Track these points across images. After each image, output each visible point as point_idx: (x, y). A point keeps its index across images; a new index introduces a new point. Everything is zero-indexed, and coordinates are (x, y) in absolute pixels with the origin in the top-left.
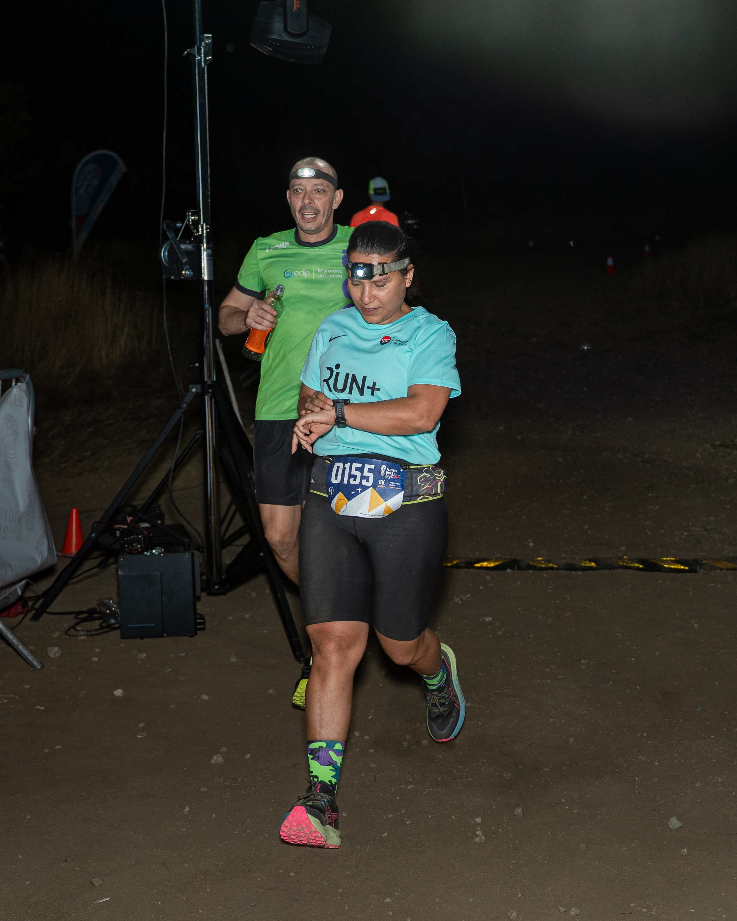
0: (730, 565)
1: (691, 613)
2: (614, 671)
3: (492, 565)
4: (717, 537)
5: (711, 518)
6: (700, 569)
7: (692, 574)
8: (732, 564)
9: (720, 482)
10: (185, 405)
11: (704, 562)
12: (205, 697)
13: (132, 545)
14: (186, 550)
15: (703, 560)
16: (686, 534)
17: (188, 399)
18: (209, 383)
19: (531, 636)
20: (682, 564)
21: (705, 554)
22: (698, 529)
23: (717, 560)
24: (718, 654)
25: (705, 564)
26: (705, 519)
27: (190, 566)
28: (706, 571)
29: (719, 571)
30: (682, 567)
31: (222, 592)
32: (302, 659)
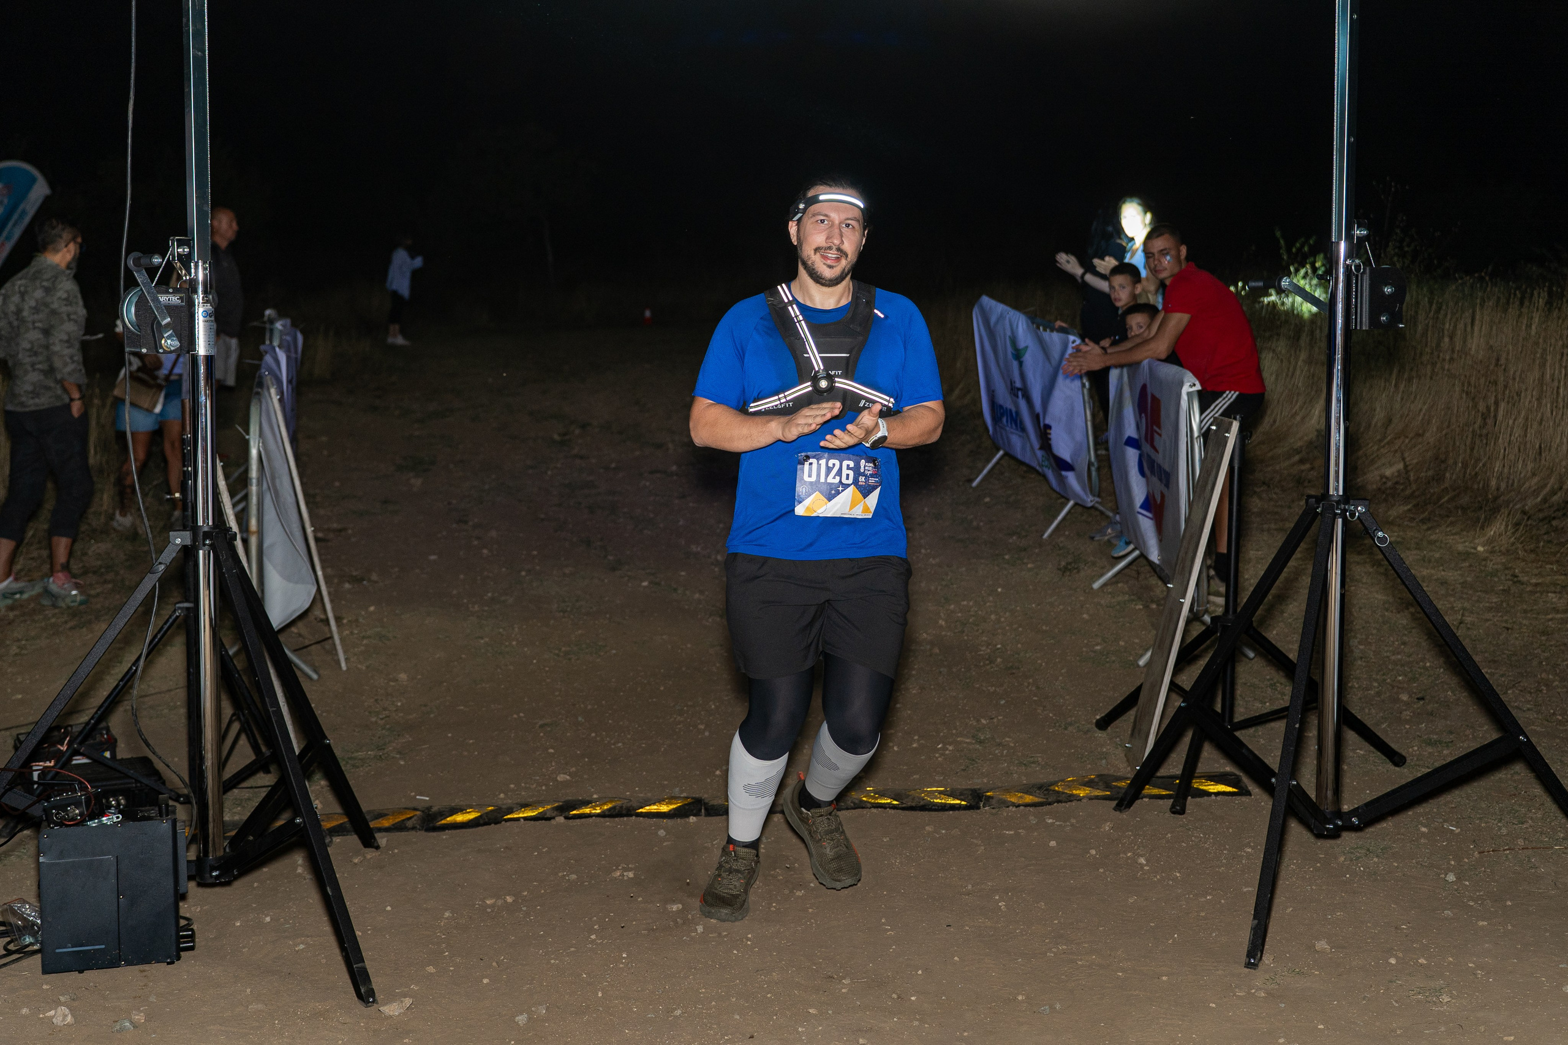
0: (1029, 799)
2: (895, 996)
3: (664, 808)
4: (997, 752)
5: (984, 721)
6: (984, 807)
7: (972, 815)
8: (1031, 797)
9: (982, 664)
10: (162, 567)
11: (989, 794)
13: (66, 811)
14: (161, 815)
15: (987, 792)
16: (951, 748)
17: (168, 556)
18: (206, 529)
19: (750, 936)
20: (955, 798)
21: (986, 781)
22: (968, 740)
23: (1008, 791)
25: (991, 798)
26: (975, 724)
27: (170, 843)
28: (993, 808)
29: (1014, 809)
30: (958, 802)
31: (225, 881)
32: (371, 1000)
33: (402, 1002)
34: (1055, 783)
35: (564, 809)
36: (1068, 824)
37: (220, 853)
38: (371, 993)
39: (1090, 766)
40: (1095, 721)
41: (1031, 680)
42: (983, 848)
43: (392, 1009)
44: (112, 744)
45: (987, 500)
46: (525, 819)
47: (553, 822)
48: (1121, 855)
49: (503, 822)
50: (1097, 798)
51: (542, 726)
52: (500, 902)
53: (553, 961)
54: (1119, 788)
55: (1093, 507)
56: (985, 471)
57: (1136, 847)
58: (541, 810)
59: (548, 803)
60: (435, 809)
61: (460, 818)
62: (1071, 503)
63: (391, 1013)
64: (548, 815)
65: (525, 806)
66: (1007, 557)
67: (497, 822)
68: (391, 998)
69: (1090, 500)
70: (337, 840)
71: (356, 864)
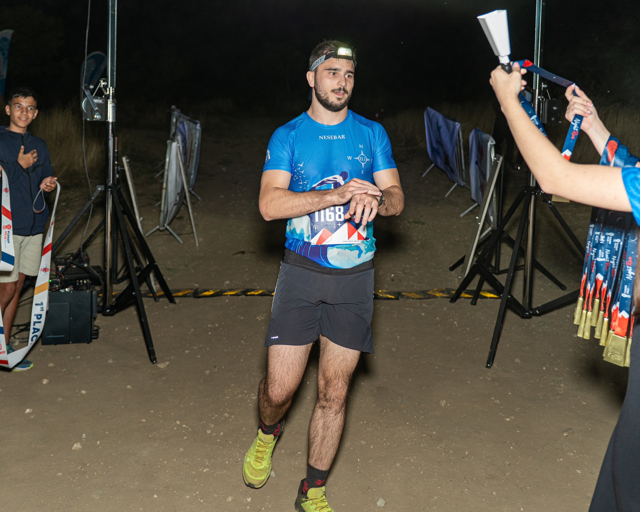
0: (418, 296)
1: (396, 329)
4: (411, 277)
5: (408, 266)
6: (401, 298)
7: (396, 301)
9: (412, 244)
10: (93, 198)
11: (403, 294)
12: (84, 392)
13: (53, 286)
14: (87, 289)
15: (403, 292)
16: (393, 275)
17: (96, 194)
18: (110, 185)
20: (390, 295)
21: (404, 288)
22: (400, 272)
23: (411, 293)
24: (411, 358)
25: (404, 295)
26: (404, 266)
27: (90, 299)
28: (404, 299)
29: (412, 300)
30: (391, 296)
31: (111, 314)
32: (155, 362)
33: (165, 363)
34: (429, 291)
35: (245, 293)
36: (431, 307)
37: (111, 303)
38: (155, 359)
39: (444, 285)
40: (449, 267)
41: (429, 251)
42: (396, 315)
43: (161, 366)
44: (88, 261)
45: (427, 182)
46: (230, 295)
47: (240, 297)
48: (448, 320)
49: (222, 297)
50: (444, 297)
51: (246, 260)
52: (213, 326)
53: (225, 350)
54: (453, 294)
55: (464, 186)
56: (427, 171)
57: (454, 317)
58: (236, 292)
59: (240, 289)
60: (199, 290)
61: (207, 293)
62: (456, 184)
63: (161, 367)
64: (238, 294)
65: (231, 290)
66: (430, 204)
67: (220, 296)
68: (163, 361)
69: (463, 184)
70: (161, 299)
71: (165, 309)
